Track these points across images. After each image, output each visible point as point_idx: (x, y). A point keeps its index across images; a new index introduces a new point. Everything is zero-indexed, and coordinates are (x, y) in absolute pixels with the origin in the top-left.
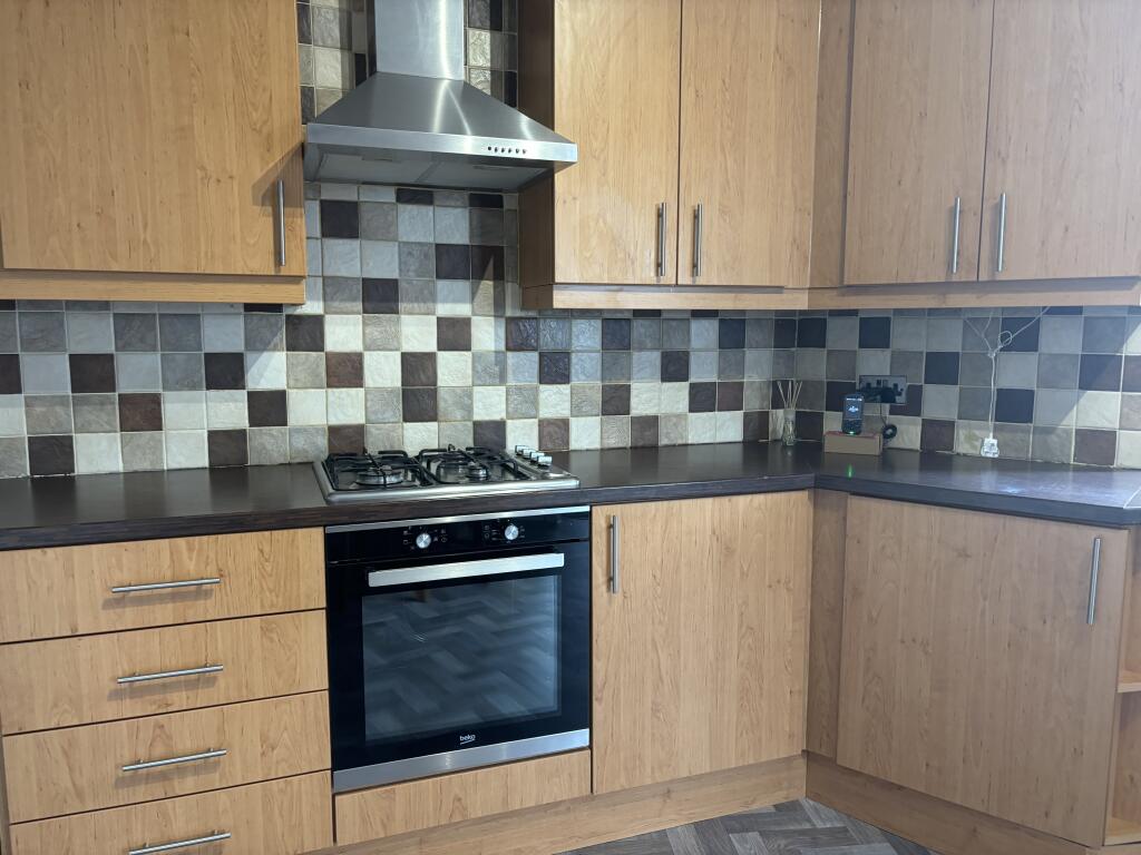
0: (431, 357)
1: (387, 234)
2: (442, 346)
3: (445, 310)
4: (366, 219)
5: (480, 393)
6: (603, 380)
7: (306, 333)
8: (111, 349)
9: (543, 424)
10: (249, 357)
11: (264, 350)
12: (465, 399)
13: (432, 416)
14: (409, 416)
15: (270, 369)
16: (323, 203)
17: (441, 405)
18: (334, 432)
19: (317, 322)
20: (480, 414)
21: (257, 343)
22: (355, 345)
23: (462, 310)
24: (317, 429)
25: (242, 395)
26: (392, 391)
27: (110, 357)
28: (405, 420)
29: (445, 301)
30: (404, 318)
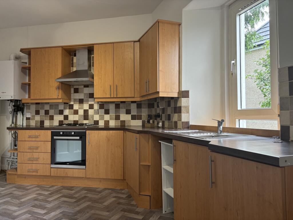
0: (88, 110)
1: (82, 92)
2: (90, 108)
3: (90, 103)
4: (79, 90)
5: (95, 116)
6: (115, 114)
7: (71, 107)
8: (49, 109)
9: (105, 121)
10: (64, 110)
11: (65, 109)
12: (93, 117)
13: (88, 120)
14: (85, 119)
15: (67, 112)
16: (74, 89)
17: (89, 118)
18: (74, 121)
19: (73, 105)
20: (95, 119)
21: (65, 108)
22: (77, 109)
23: (92, 103)
24: (72, 121)
25: (63, 115)
26: (82, 115)
27: (49, 110)
28: (84, 120)
29: (90, 102)
30: (84, 104)
